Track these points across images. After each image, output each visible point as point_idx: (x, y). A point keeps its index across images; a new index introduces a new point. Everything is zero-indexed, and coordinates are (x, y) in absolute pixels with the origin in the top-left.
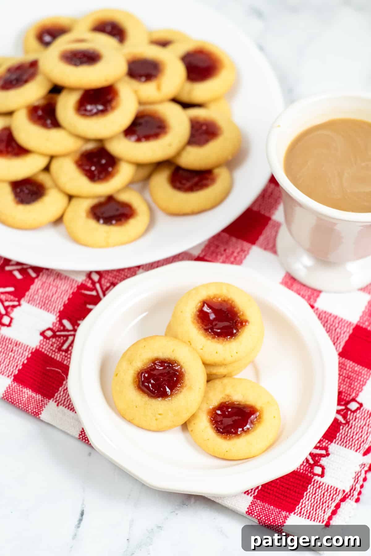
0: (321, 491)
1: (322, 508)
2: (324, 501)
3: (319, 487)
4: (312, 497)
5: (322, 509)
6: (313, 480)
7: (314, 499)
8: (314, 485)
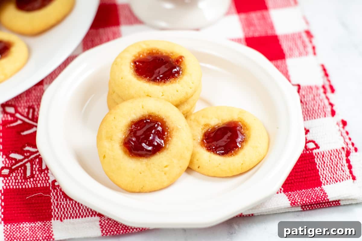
0: (328, 158)
1: (339, 168)
2: (336, 164)
3: (323, 156)
4: (324, 166)
5: (339, 170)
6: (314, 154)
7: (327, 166)
8: (318, 157)
